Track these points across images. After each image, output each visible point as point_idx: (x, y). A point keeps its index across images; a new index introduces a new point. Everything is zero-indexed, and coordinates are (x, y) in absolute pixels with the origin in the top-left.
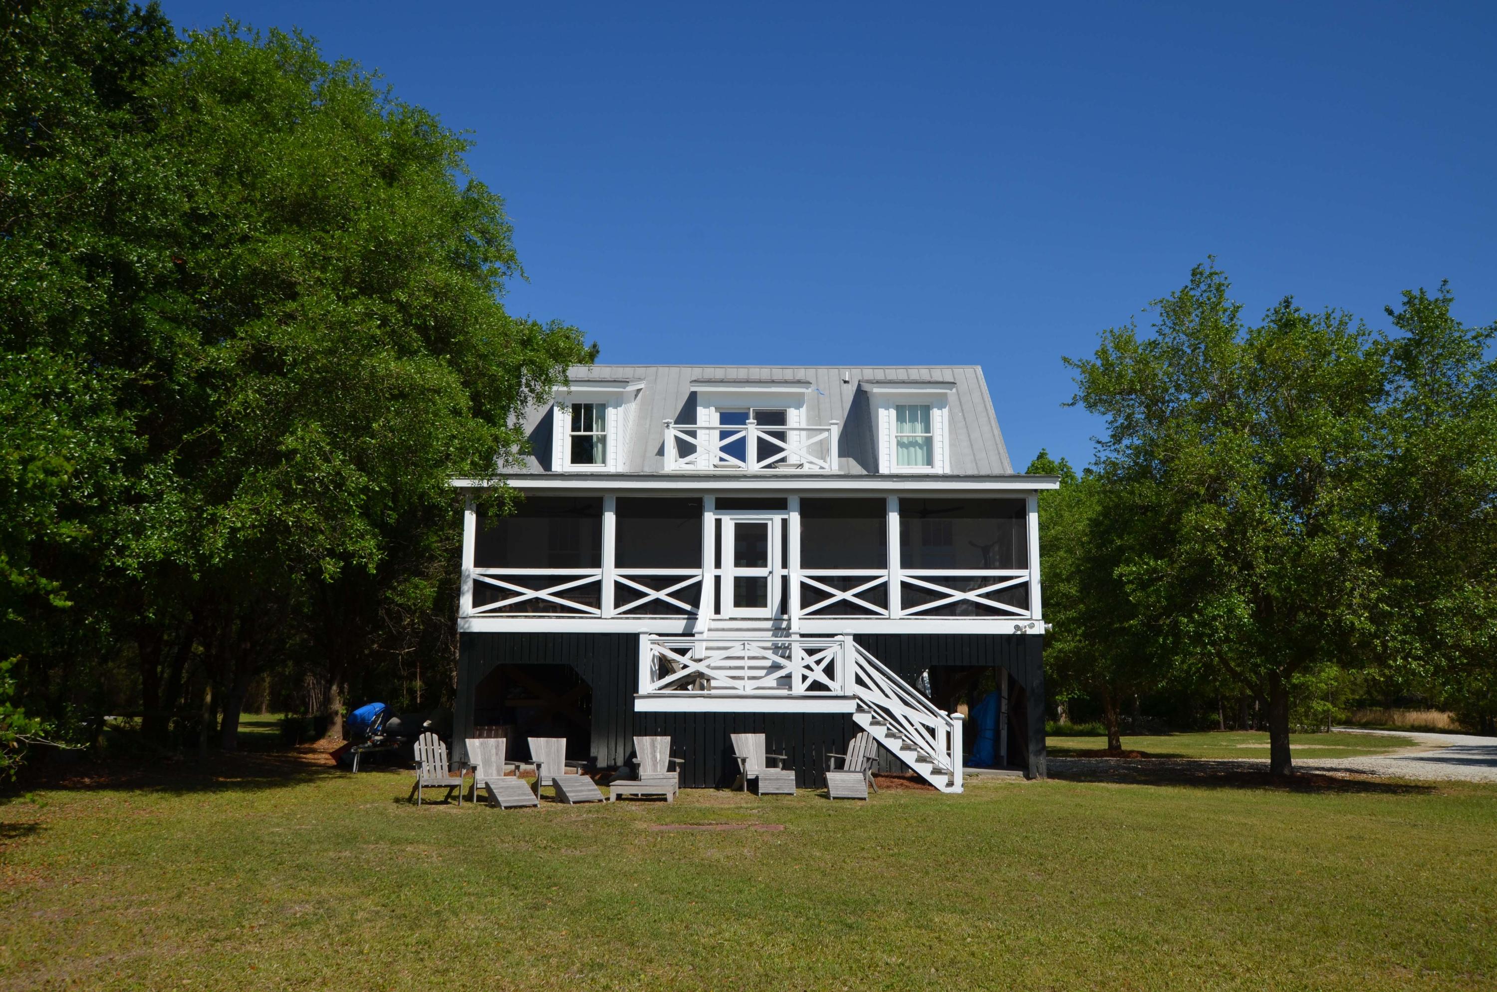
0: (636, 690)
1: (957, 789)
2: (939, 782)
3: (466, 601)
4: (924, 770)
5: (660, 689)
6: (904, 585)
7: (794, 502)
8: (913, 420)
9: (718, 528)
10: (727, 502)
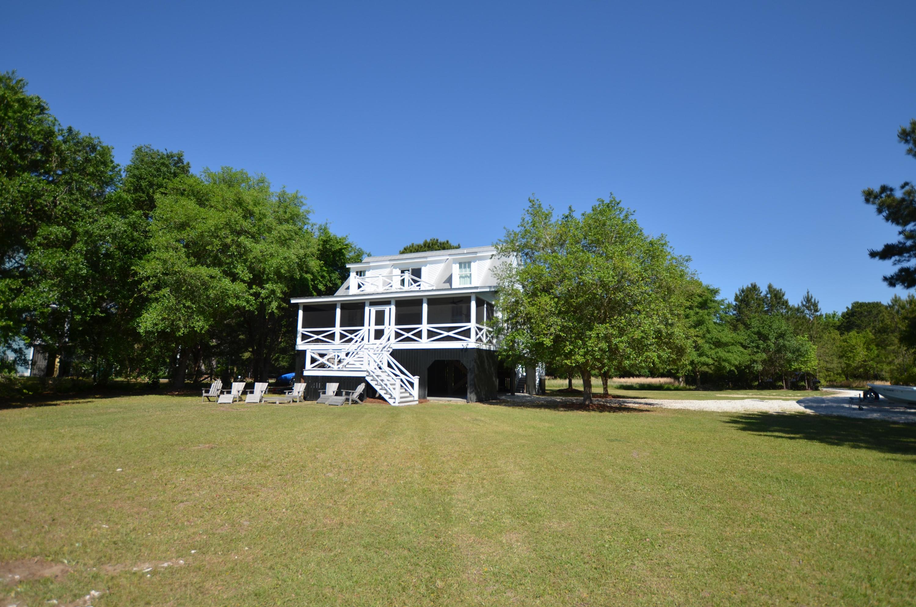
0: (305, 368)
1: (396, 404)
2: (391, 401)
3: (299, 340)
4: (386, 397)
5: (313, 367)
6: (428, 330)
7: (393, 302)
8: (465, 267)
9: (370, 312)
10: (373, 303)
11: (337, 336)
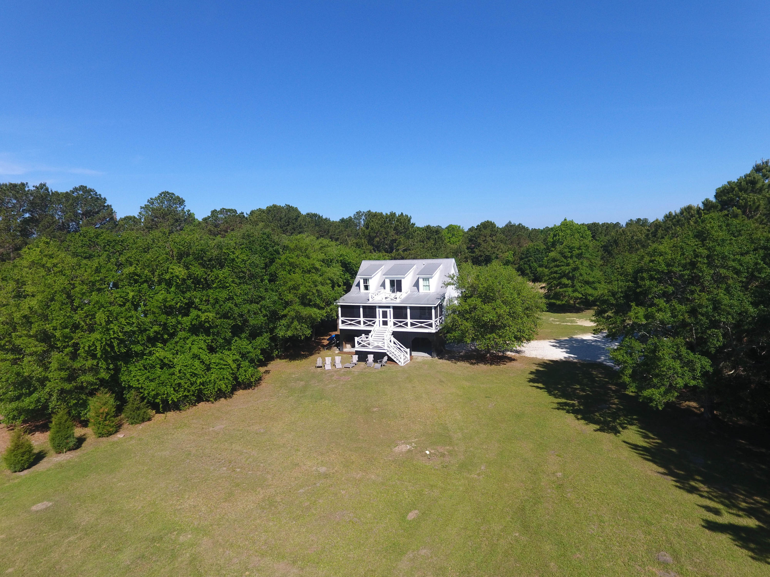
1: (402, 365)
2: (399, 363)
3: (340, 323)
4: (397, 361)
5: (359, 347)
6: (411, 322)
7: (392, 308)
8: (426, 281)
9: (379, 312)
10: (380, 307)
11: (362, 323)
